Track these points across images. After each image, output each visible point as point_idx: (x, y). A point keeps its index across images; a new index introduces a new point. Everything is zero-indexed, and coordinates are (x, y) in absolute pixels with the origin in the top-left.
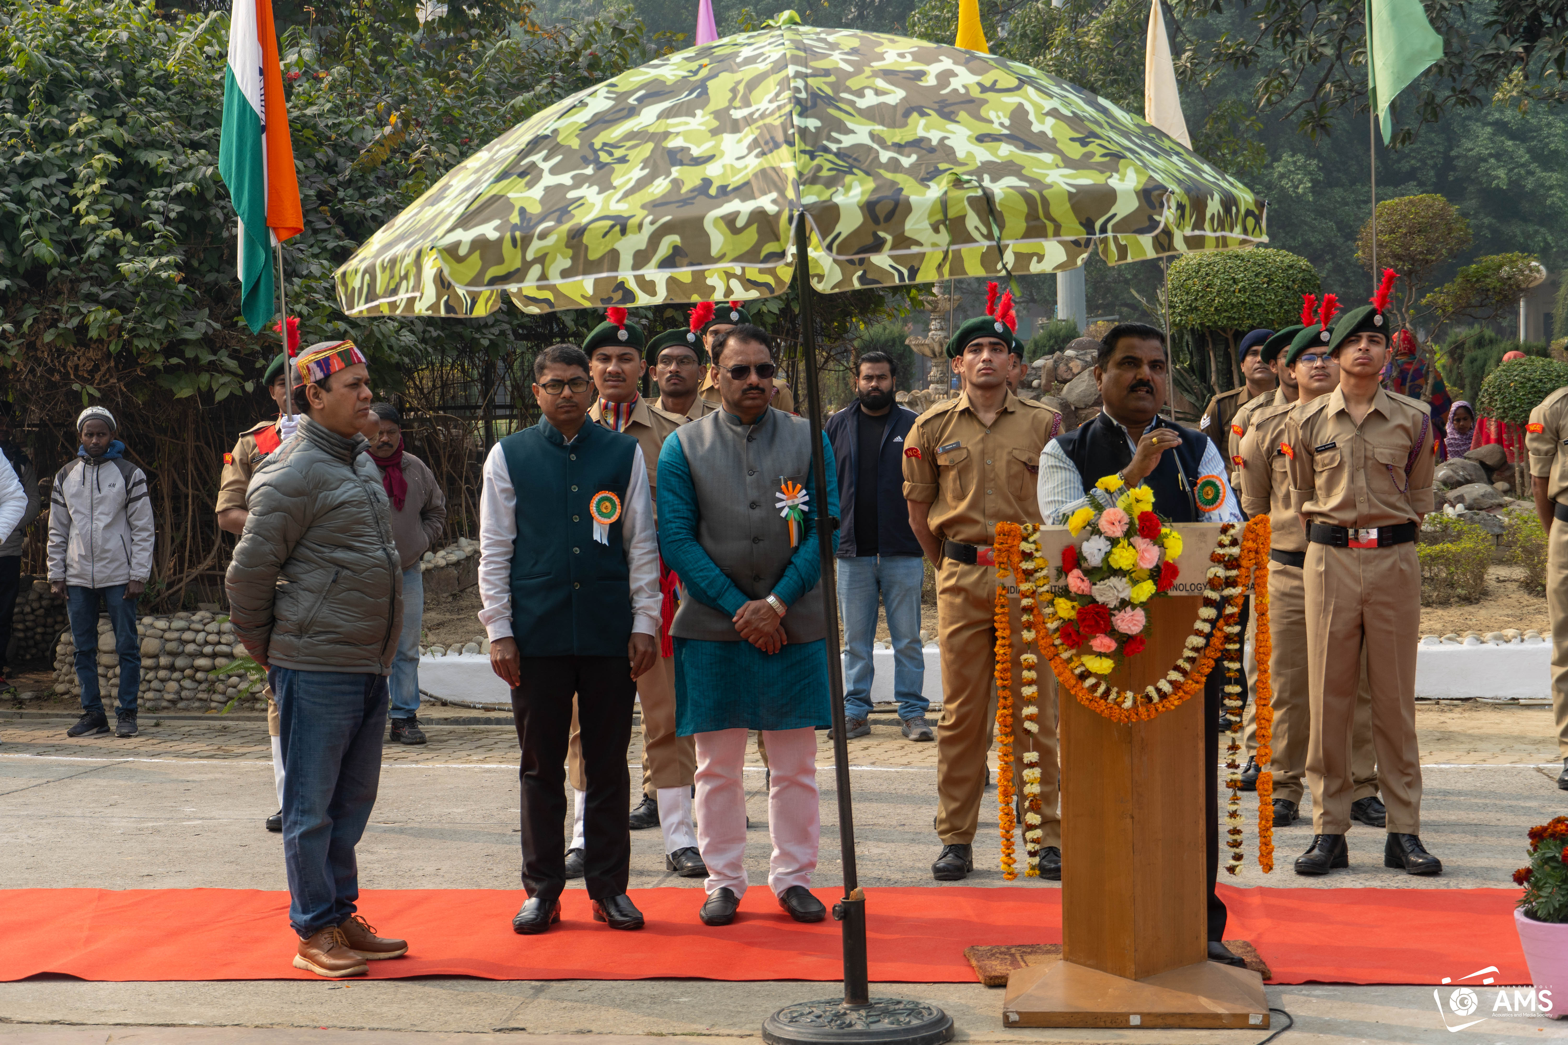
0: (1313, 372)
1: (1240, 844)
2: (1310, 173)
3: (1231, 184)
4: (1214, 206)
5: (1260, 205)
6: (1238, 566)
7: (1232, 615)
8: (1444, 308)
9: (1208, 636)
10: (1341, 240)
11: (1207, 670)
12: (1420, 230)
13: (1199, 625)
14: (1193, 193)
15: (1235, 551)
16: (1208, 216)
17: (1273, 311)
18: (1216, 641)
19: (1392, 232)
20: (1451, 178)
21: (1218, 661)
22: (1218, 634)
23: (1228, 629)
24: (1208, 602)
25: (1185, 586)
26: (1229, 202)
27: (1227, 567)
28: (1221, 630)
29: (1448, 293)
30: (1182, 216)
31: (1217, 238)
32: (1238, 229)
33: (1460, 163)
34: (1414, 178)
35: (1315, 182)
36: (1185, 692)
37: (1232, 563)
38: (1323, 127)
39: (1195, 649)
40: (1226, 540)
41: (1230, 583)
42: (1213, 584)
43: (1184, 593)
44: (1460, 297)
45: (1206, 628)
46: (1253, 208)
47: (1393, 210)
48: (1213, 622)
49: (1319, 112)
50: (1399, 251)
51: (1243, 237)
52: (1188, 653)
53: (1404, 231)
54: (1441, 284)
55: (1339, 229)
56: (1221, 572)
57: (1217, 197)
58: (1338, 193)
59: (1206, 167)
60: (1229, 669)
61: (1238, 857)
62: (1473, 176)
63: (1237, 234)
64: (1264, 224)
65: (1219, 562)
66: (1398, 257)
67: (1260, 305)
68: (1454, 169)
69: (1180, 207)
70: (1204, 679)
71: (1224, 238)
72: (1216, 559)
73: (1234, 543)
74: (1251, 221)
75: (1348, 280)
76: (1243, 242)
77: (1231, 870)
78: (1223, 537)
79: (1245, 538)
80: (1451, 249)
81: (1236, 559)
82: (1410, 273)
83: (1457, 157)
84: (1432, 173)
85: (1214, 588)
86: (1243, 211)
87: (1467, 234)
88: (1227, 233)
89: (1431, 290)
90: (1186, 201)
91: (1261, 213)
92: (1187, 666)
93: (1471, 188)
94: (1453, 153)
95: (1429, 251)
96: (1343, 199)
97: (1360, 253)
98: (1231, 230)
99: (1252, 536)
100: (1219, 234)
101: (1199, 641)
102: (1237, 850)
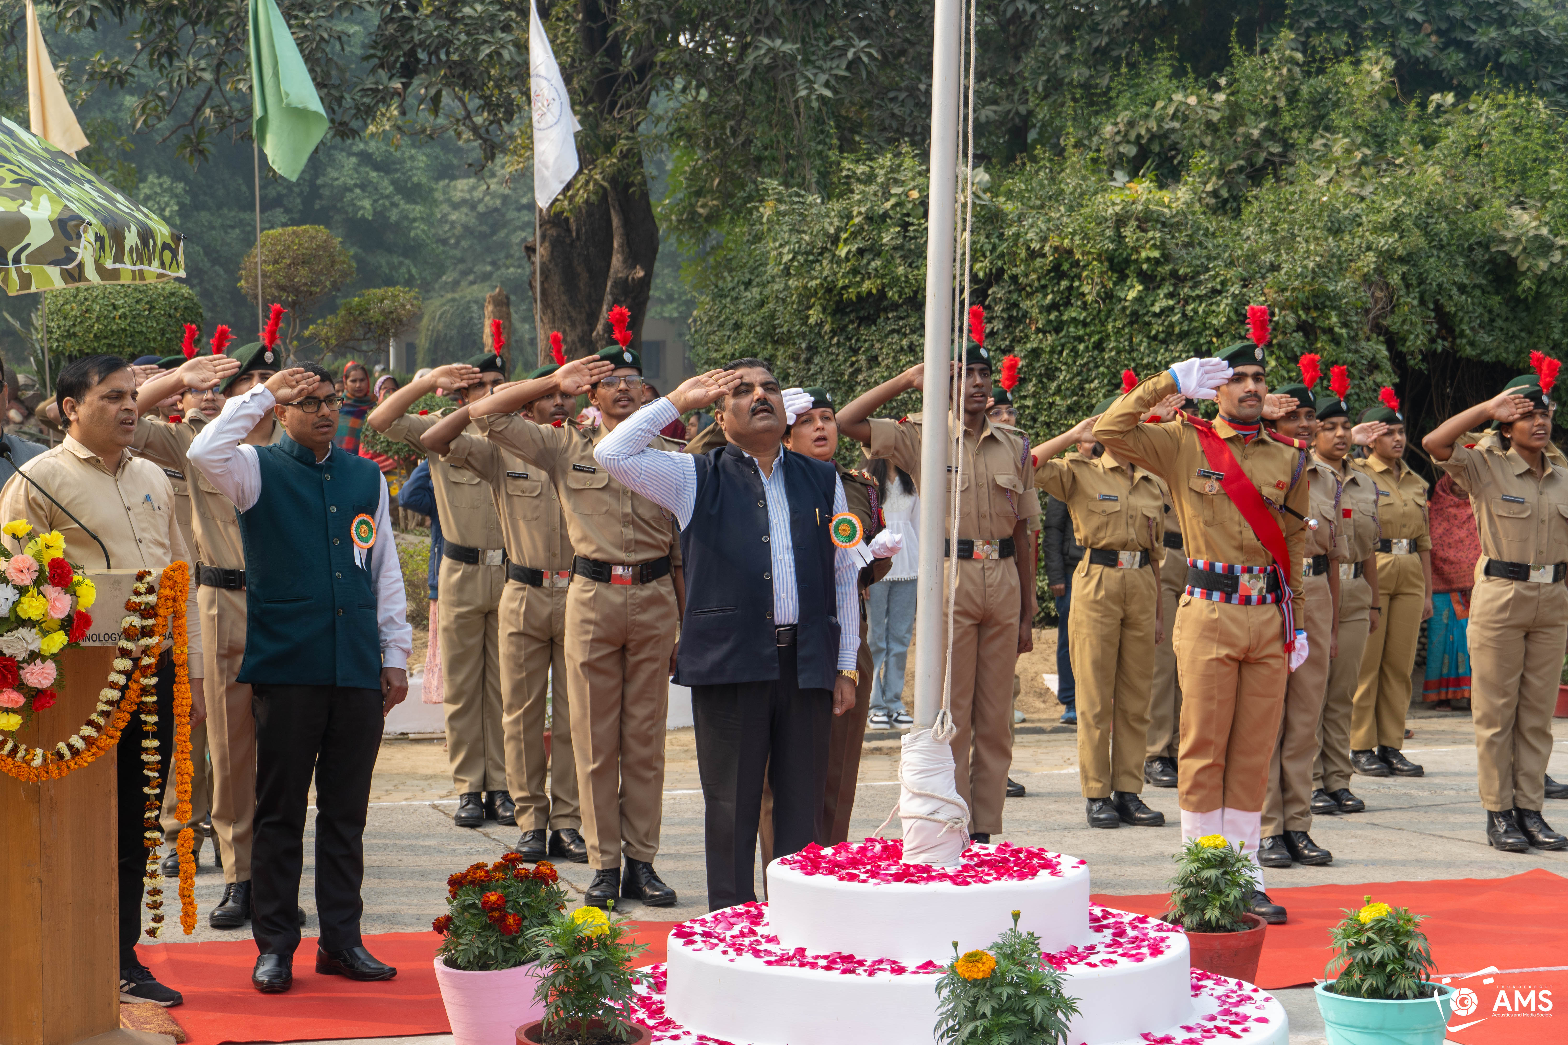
0: (203, 405)
1: (161, 904)
2: (176, 196)
3: (146, 216)
4: (131, 239)
5: (176, 239)
6: (155, 615)
7: (149, 666)
8: (327, 340)
9: (123, 689)
10: (208, 265)
11: (123, 725)
12: (305, 261)
13: (113, 677)
14: (110, 224)
15: (152, 599)
16: (127, 248)
17: (154, 339)
18: (131, 694)
19: (276, 262)
20: (317, 207)
21: (135, 715)
22: (135, 686)
23: (145, 681)
24: (125, 653)
25: (98, 637)
26: (146, 234)
27: (143, 617)
28: (137, 682)
29: (330, 325)
30: (102, 248)
31: (133, 272)
32: (156, 263)
33: (326, 192)
34: (281, 205)
35: (182, 205)
36: (99, 748)
37: (148, 612)
38: (201, 152)
39: (109, 703)
40: (142, 588)
41: (147, 632)
42: (129, 634)
43: (97, 644)
44: (342, 330)
45: (122, 680)
46: (169, 241)
47: (276, 241)
48: (128, 674)
49: (197, 137)
50: (283, 281)
51: (161, 271)
52: (101, 707)
53: (288, 261)
54: (324, 317)
55: (206, 254)
56: (136, 621)
57: (133, 229)
58: (204, 216)
59: (119, 197)
60: (145, 723)
61: (158, 919)
62: (339, 205)
63: (155, 267)
64: (181, 257)
65: (135, 610)
66: (282, 288)
67: (141, 332)
68: (320, 197)
69: (99, 238)
70: (119, 734)
71: (141, 271)
72: (131, 608)
73: (150, 590)
74: (167, 255)
75: (215, 305)
76: (160, 276)
77: (152, 933)
78: (139, 584)
79: (162, 586)
80: (335, 282)
81: (153, 608)
82: (294, 304)
83: (324, 186)
84: (298, 200)
85: (129, 638)
86: (159, 244)
87: (350, 267)
88: (145, 267)
89: (313, 322)
90: (103, 232)
91: (177, 246)
92: (101, 721)
93: (338, 217)
94: (319, 182)
95: (313, 283)
96: (210, 223)
97: (243, 282)
98: (150, 264)
99: (169, 583)
100: (138, 267)
101: (114, 694)
102: (157, 912)
